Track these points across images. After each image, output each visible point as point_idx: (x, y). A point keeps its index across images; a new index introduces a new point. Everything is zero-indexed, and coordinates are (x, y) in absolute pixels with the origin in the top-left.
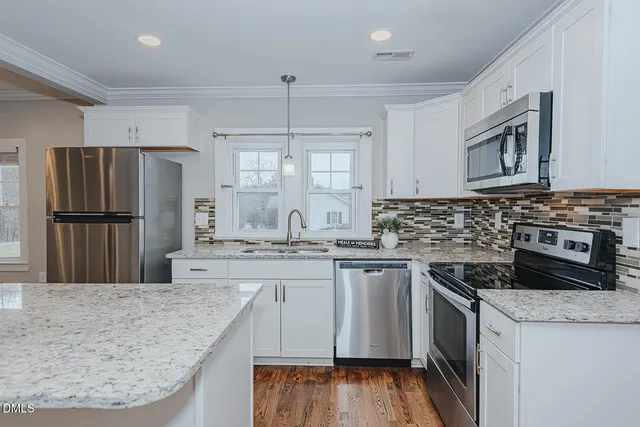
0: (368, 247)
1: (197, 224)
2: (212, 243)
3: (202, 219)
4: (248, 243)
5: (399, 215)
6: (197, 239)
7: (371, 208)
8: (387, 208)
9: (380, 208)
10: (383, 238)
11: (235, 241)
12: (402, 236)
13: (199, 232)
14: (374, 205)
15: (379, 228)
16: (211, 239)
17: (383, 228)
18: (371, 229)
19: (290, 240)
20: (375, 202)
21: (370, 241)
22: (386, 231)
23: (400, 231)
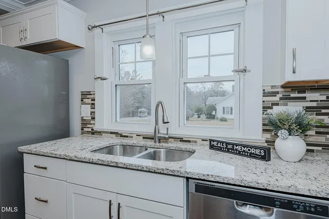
0: (252, 156)
1: (82, 116)
2: (93, 133)
3: (86, 111)
4: (122, 136)
5: (308, 109)
6: (82, 129)
7: (260, 98)
8: (286, 98)
9: (276, 99)
10: (278, 142)
11: (111, 133)
12: (311, 140)
13: (84, 123)
14: (266, 94)
15: (272, 126)
16: (93, 130)
17: (278, 128)
18: (261, 127)
19: (158, 135)
20: (268, 89)
21: (256, 148)
22: (283, 133)
23: (309, 133)
